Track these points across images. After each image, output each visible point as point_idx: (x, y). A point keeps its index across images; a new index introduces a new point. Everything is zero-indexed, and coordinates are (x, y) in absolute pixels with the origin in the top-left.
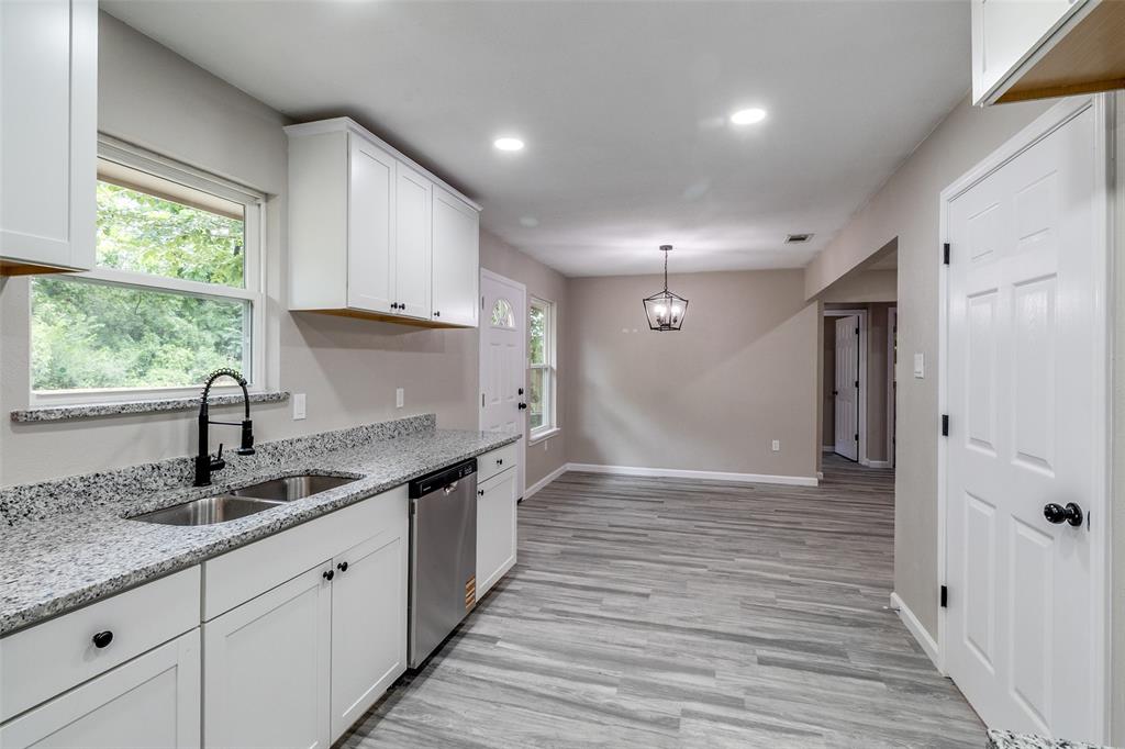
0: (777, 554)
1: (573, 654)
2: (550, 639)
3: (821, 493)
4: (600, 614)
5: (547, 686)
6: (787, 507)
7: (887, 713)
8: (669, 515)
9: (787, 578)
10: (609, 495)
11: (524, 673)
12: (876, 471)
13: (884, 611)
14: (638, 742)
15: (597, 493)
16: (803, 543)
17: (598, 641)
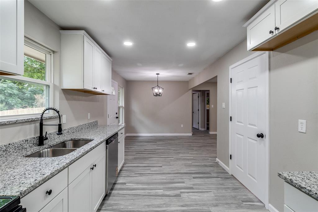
0: (188, 153)
1: (148, 184)
2: (140, 181)
3: (194, 137)
4: (151, 172)
5: (145, 193)
6: (187, 141)
7: (222, 184)
8: (159, 146)
9: (193, 158)
10: (141, 142)
11: (137, 191)
12: (203, 131)
13: (215, 163)
14: (173, 201)
15: (138, 141)
16: (193, 149)
17: (153, 179)
